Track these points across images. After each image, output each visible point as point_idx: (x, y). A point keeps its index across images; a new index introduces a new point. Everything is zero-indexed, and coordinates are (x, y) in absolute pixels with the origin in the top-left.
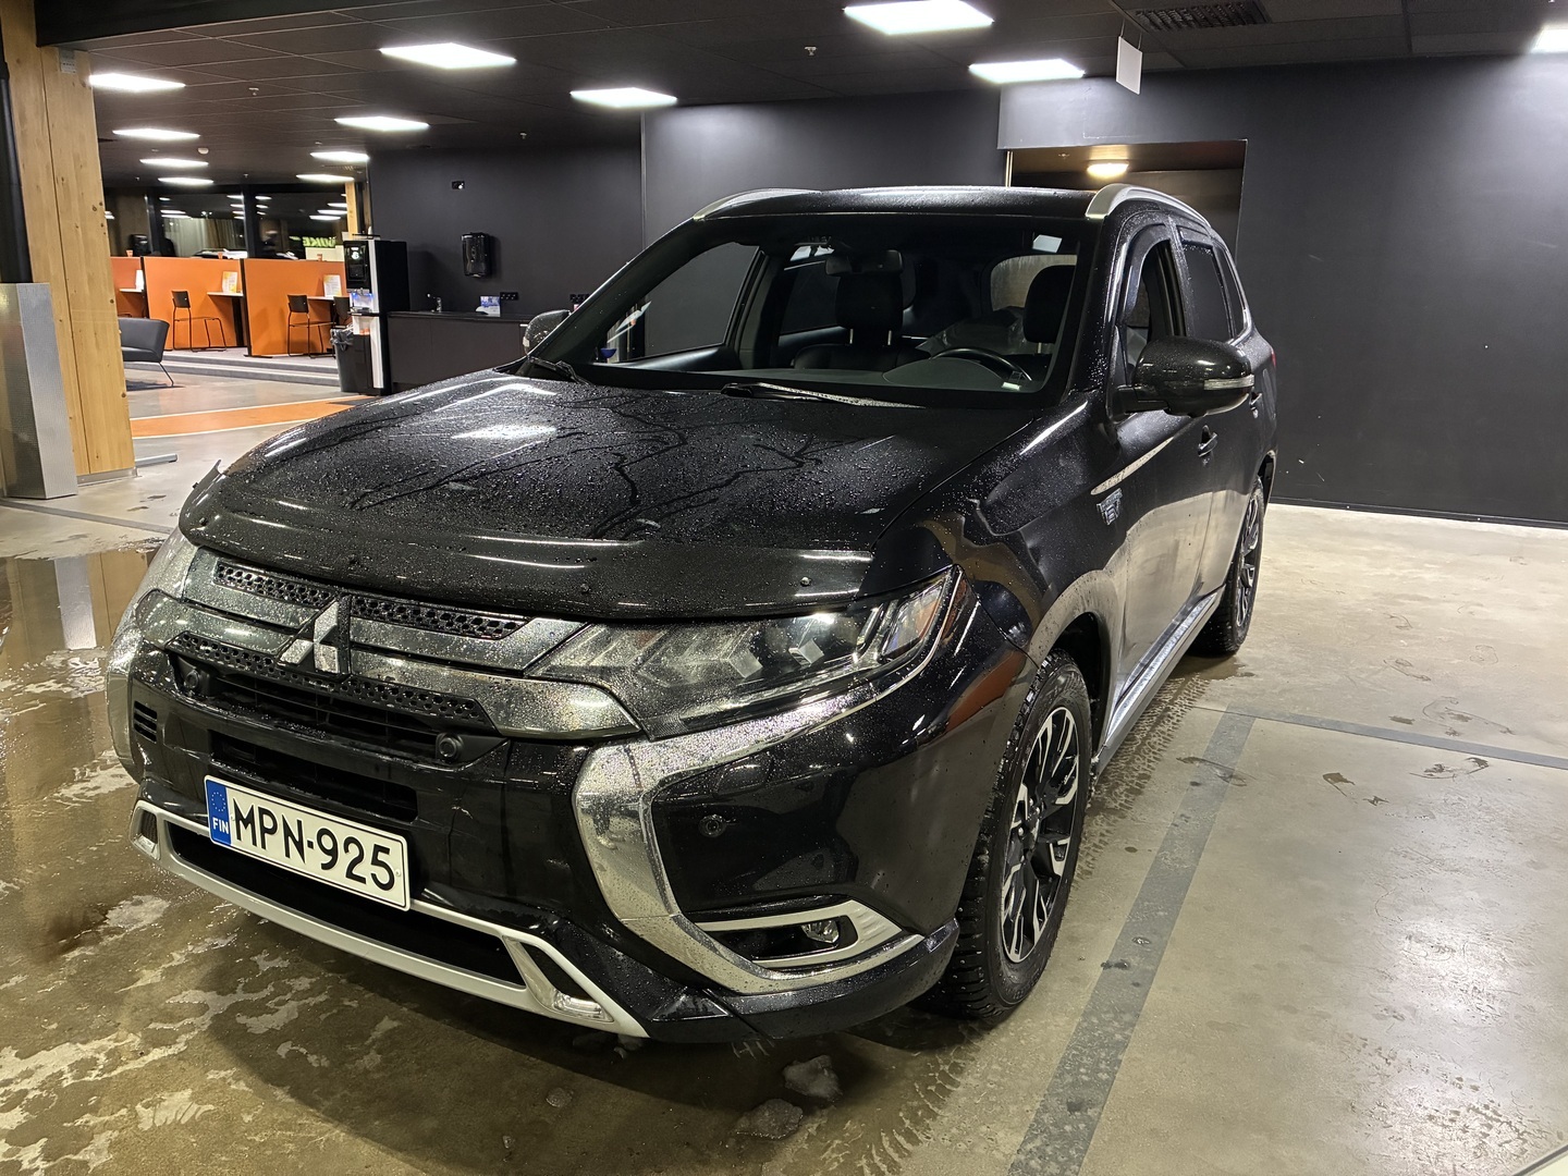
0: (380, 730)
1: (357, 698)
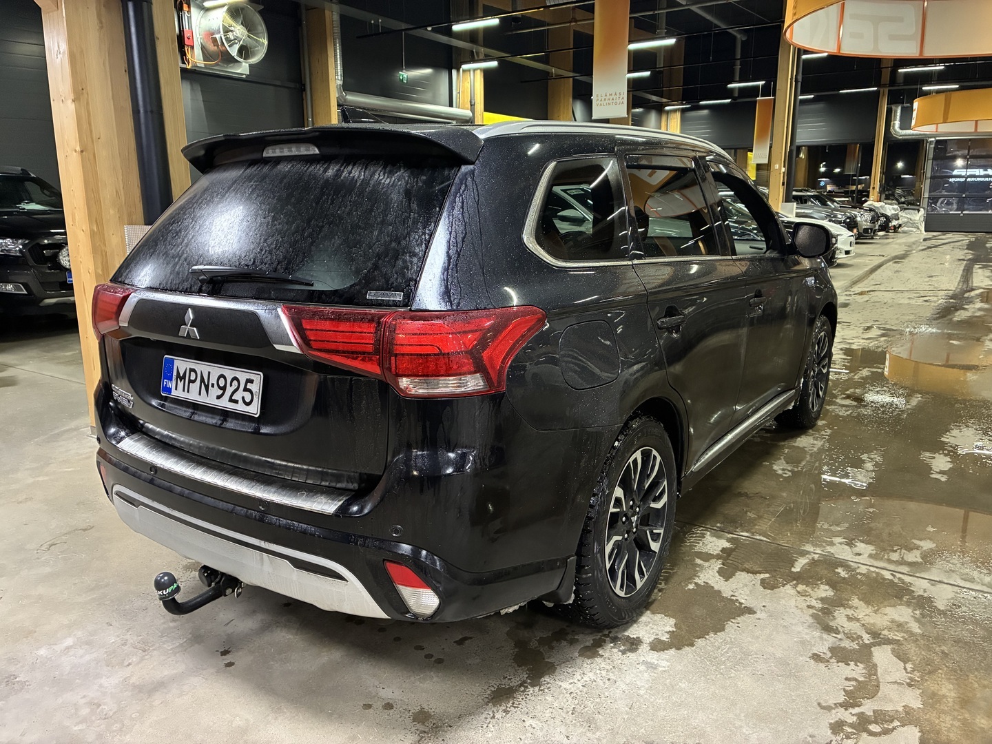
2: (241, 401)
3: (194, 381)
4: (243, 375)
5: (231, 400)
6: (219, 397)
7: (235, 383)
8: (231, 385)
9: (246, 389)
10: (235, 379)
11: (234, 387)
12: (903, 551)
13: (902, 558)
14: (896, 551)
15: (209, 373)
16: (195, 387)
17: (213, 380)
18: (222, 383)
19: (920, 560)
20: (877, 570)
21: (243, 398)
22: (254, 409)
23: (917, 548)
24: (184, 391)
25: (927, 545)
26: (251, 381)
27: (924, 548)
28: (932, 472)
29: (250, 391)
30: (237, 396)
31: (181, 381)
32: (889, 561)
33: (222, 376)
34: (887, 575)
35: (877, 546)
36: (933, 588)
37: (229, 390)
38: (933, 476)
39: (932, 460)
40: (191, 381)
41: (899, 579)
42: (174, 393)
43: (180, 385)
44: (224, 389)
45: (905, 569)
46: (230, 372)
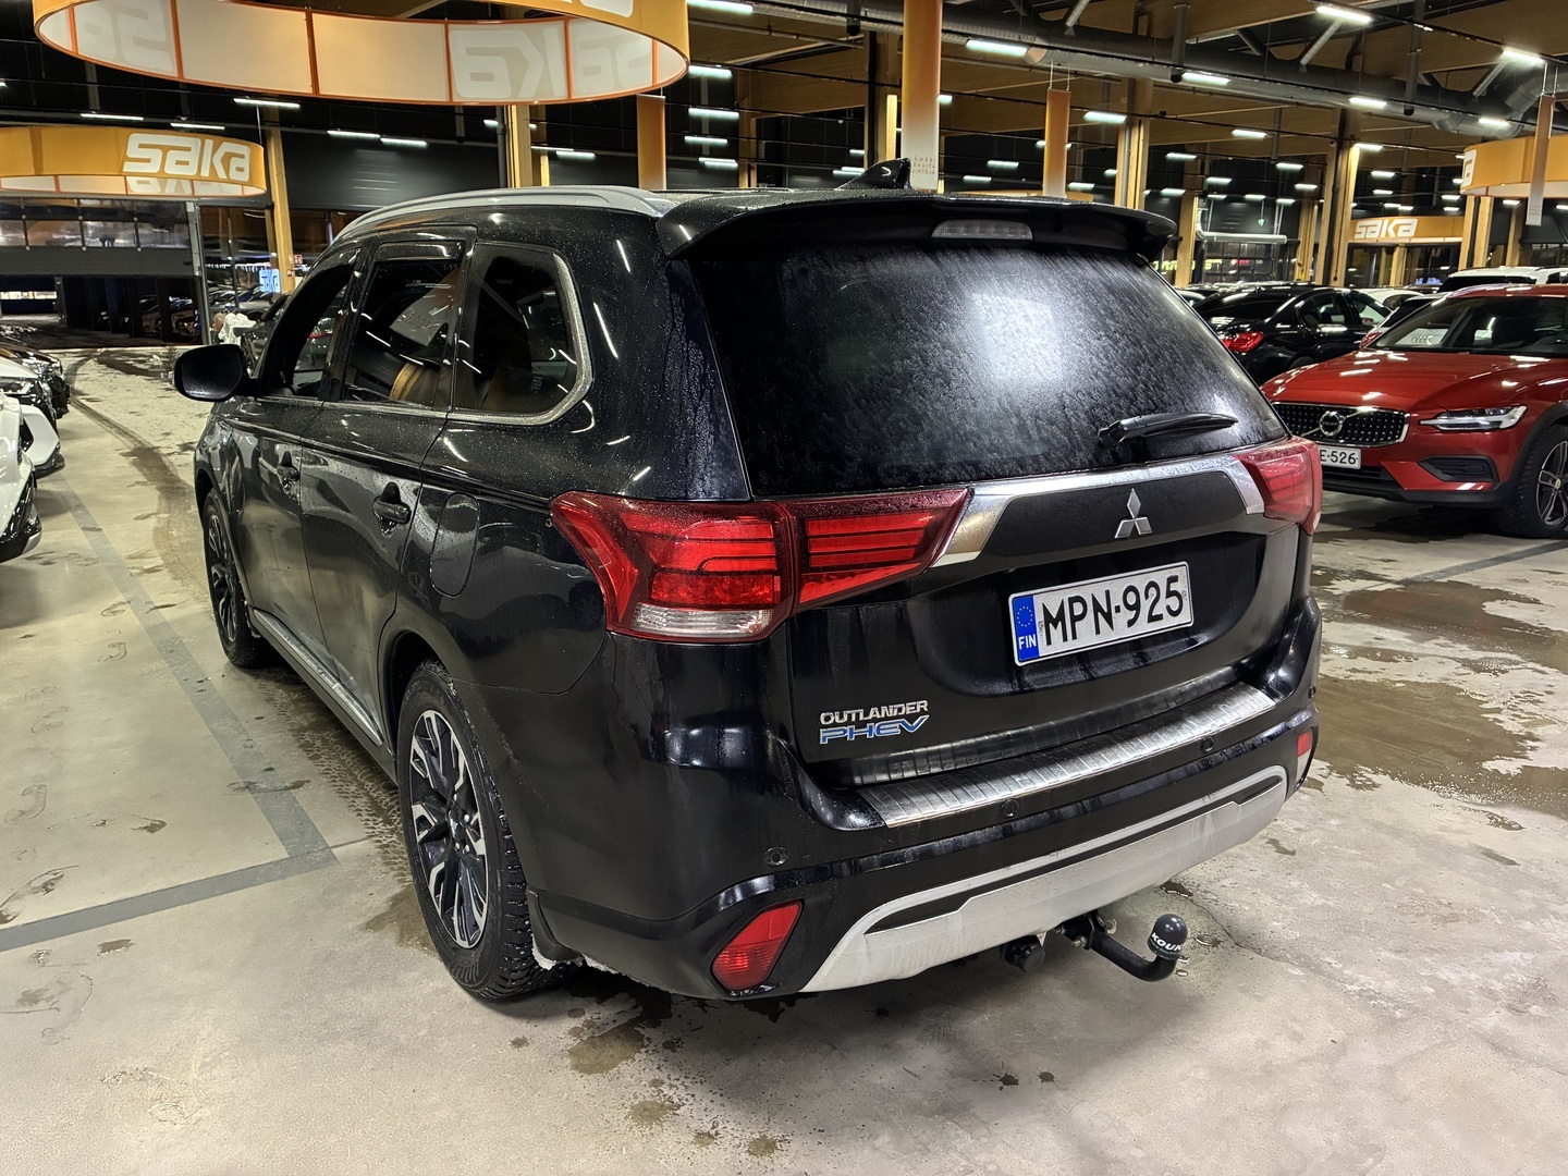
2: (1166, 614)
3: (1081, 617)
4: (1160, 575)
5: (1152, 619)
6: (1131, 623)
7: (1153, 591)
8: (1147, 597)
9: (1170, 594)
10: (1152, 584)
11: (1151, 599)
15: (1107, 593)
16: (1085, 627)
17: (1117, 601)
18: (1131, 599)
21: (1168, 608)
22: (1186, 618)
24: (1065, 639)
26: (1173, 579)
29: (1175, 593)
30: (1160, 609)
31: (1056, 627)
33: (1131, 589)
37: (1145, 605)
40: (1075, 619)
42: (1045, 651)
43: (1056, 633)
44: (1136, 607)
46: (1139, 579)
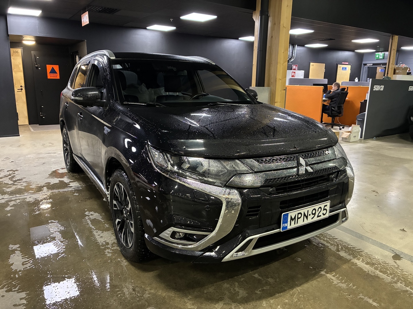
0: (317, 181)
1: (318, 175)
12: (16, 203)
13: (15, 201)
14: (19, 202)
19: (9, 203)
20: (21, 195)
23: (11, 206)
25: (8, 209)
27: (9, 207)
28: (19, 249)
32: (19, 199)
34: (18, 195)
35: (26, 202)
36: (2, 197)
38: (18, 246)
39: (24, 260)
41: (14, 196)
45: (13, 199)
